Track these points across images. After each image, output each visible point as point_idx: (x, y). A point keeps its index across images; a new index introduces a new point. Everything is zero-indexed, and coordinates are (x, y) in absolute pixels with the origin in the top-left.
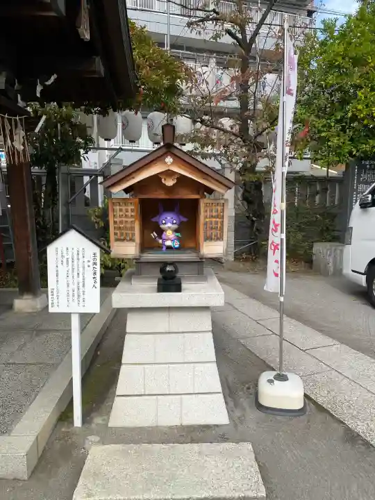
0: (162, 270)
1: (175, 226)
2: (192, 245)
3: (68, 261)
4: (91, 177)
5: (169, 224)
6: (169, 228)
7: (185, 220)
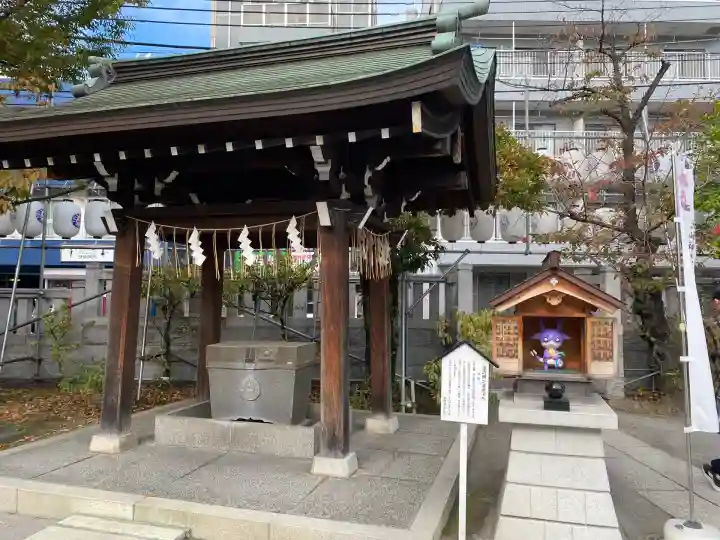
0: (548, 388)
1: (557, 345)
2: (575, 365)
3: (459, 373)
4: (430, 284)
5: (552, 342)
6: (552, 346)
7: (567, 338)
